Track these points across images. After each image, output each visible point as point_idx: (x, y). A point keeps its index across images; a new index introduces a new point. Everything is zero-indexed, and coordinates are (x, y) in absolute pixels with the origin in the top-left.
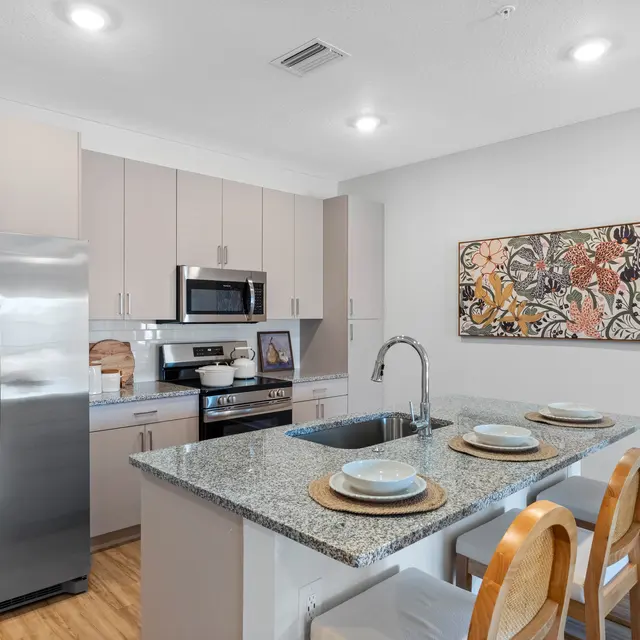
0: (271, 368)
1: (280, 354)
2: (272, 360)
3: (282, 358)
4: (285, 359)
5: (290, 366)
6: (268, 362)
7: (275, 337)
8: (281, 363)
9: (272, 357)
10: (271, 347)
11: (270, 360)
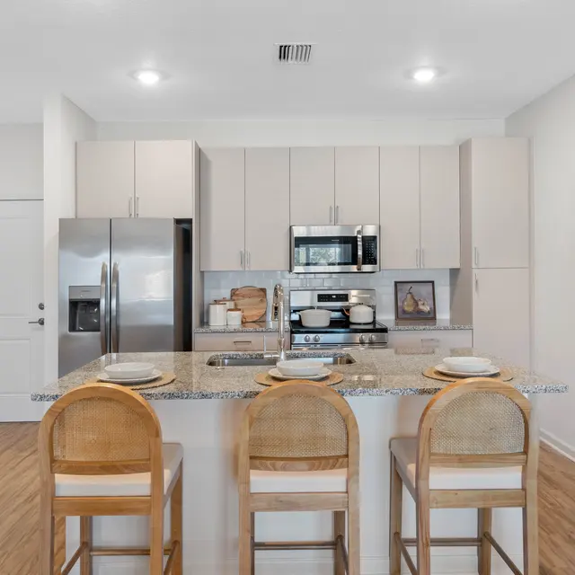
0: (408, 316)
1: (420, 303)
2: (409, 309)
3: (421, 307)
4: (426, 308)
5: (432, 315)
6: (404, 312)
7: (414, 286)
8: (420, 312)
9: (408, 306)
10: (409, 296)
11: (406, 309)
